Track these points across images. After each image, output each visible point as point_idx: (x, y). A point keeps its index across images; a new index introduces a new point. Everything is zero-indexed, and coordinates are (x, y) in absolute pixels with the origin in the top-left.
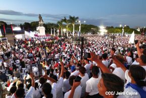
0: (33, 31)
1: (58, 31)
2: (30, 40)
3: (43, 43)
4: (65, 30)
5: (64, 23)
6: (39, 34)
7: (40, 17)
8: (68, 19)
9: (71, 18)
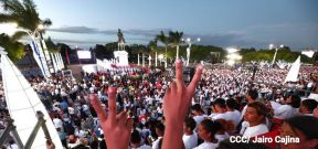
0: (109, 58)
1: (150, 58)
2: (105, 75)
3: (124, 79)
4: (161, 57)
5: (160, 44)
6: (118, 65)
7: (120, 34)
8: (167, 35)
9: (171, 33)
